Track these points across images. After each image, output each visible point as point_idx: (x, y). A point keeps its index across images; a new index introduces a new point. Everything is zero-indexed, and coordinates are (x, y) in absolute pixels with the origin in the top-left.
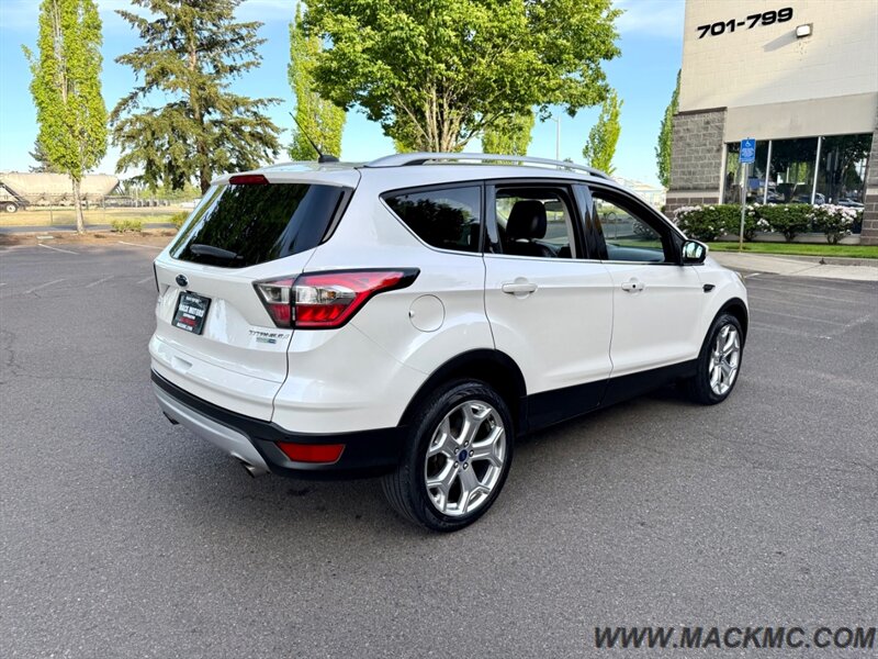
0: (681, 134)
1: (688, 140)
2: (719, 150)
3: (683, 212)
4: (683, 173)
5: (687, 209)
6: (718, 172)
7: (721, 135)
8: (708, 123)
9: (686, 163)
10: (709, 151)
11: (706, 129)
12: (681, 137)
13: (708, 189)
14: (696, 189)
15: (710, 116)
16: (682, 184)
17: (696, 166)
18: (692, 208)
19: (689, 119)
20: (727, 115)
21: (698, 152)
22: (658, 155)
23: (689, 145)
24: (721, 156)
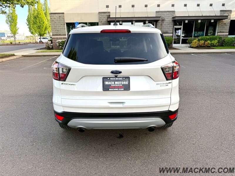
0: (53, 19)
1: (55, 21)
2: (64, 24)
3: (59, 42)
4: (55, 30)
5: (60, 41)
6: (65, 31)
7: (64, 20)
8: (60, 17)
9: (56, 28)
10: (62, 25)
11: (60, 18)
12: (53, 20)
13: (63, 35)
14: (60, 35)
15: (60, 15)
16: (56, 34)
17: (59, 29)
18: (61, 40)
19: (54, 15)
20: (65, 15)
21: (58, 25)
22: (28, 25)
23: (56, 22)
24: (65, 26)
